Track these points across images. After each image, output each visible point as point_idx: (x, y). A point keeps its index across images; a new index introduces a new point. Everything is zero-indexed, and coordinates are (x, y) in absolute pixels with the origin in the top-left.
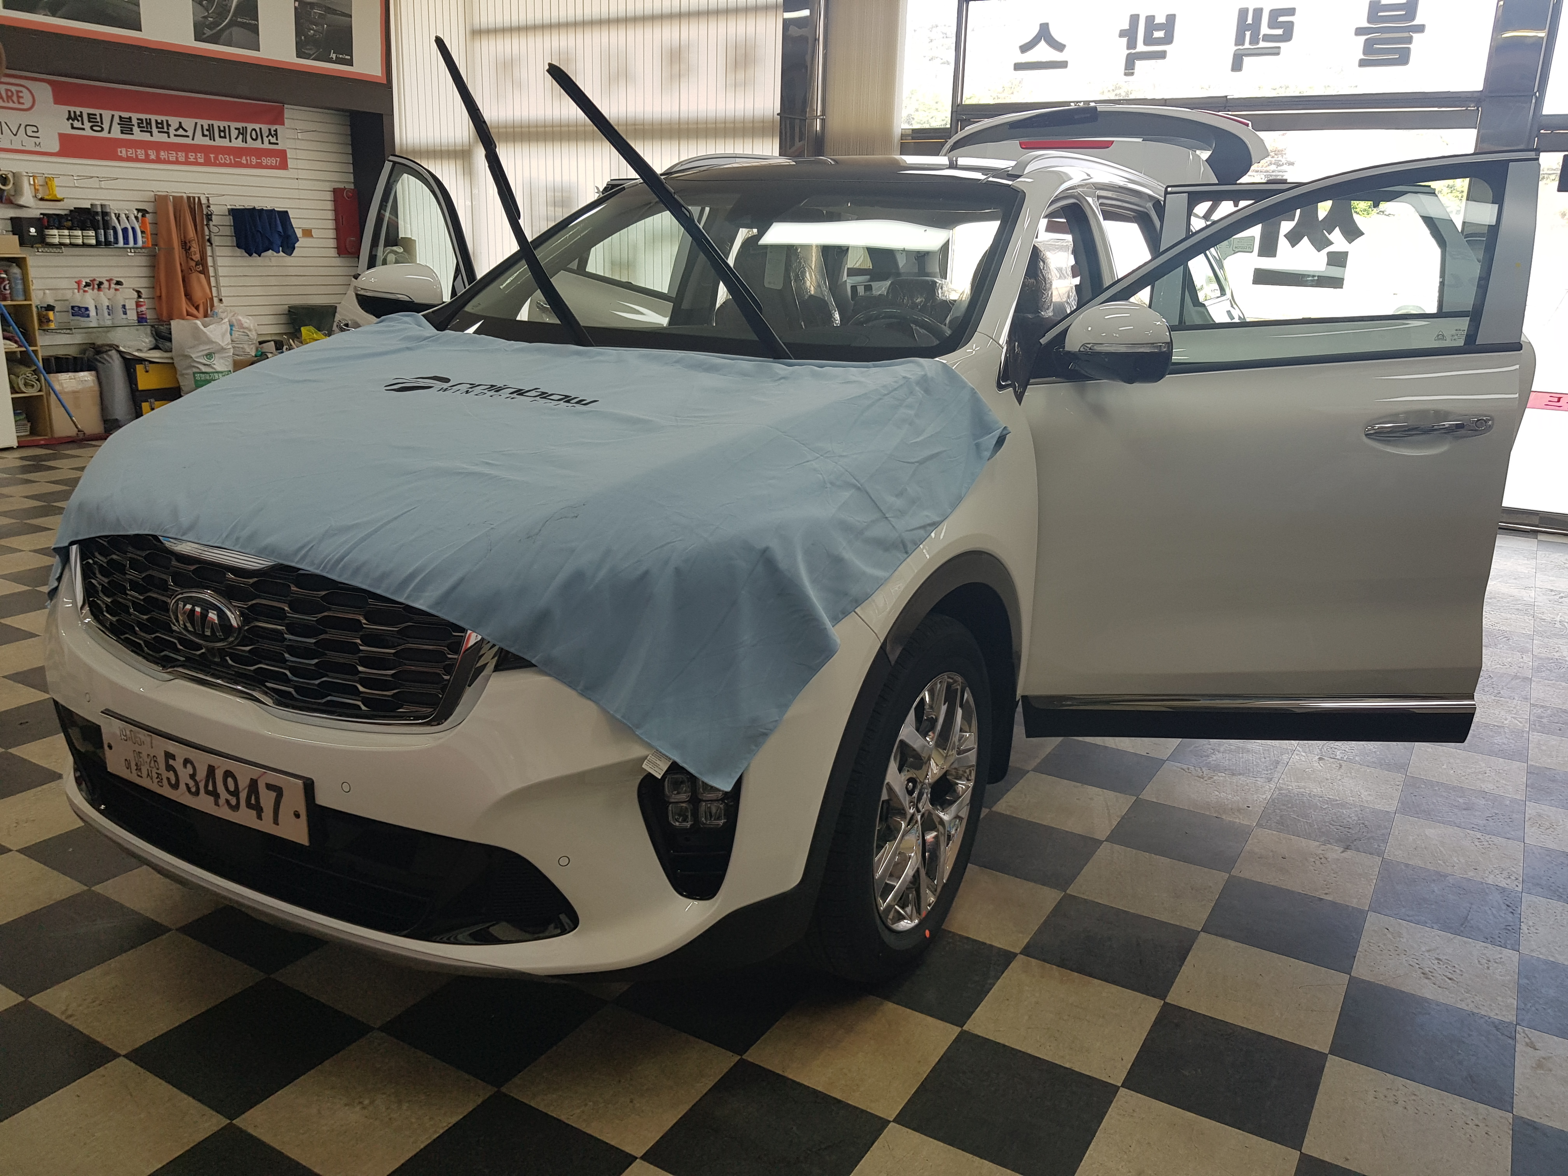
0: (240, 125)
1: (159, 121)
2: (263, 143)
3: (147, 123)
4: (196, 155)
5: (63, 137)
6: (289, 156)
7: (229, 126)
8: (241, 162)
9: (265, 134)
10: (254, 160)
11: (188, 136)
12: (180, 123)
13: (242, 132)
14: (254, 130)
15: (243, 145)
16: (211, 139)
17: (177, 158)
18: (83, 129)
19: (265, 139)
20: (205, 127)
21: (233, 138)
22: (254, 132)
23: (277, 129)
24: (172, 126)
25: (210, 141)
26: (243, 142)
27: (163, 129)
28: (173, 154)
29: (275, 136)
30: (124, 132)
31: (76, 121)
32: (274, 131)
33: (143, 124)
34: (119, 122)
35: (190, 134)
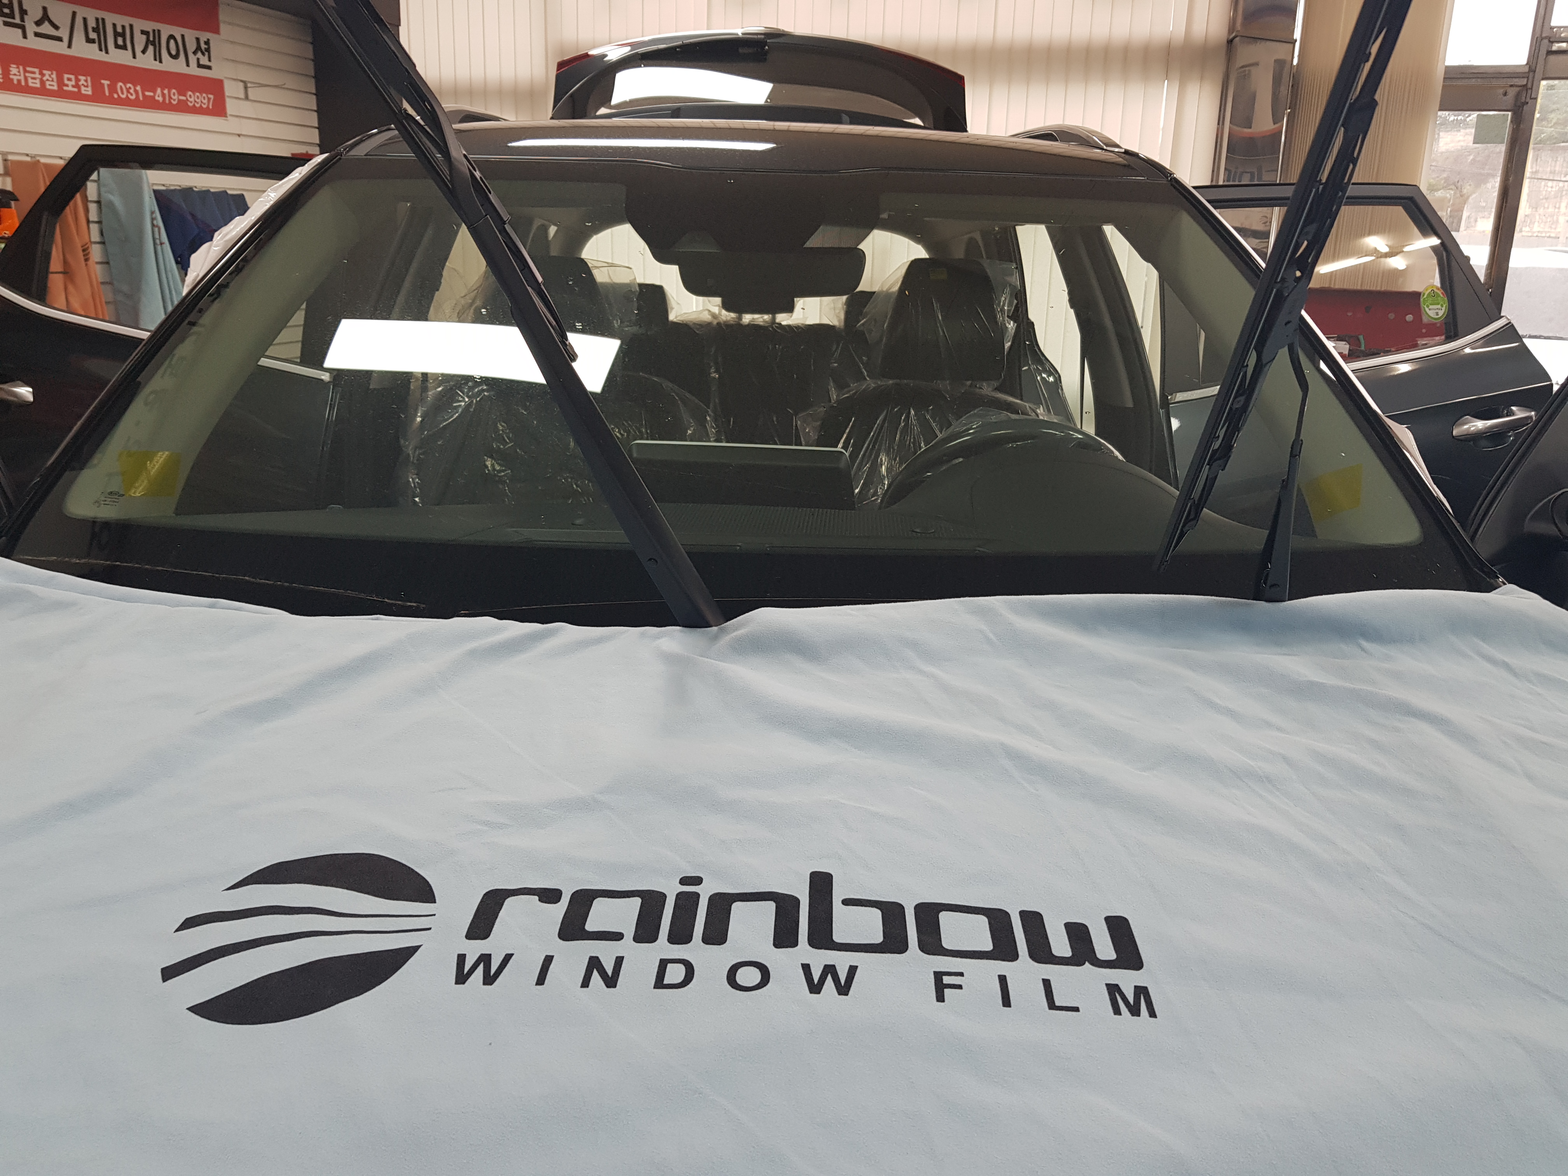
0: (149, 26)
2: (188, 65)
4: (77, 80)
6: (227, 93)
7: (131, 26)
8: (153, 97)
9: (191, 46)
10: (176, 98)
11: (60, 39)
12: (45, 9)
13: (153, 41)
14: (172, 37)
15: (155, 66)
16: (101, 50)
17: (43, 83)
19: (191, 56)
20: (92, 24)
21: (139, 49)
22: (172, 42)
23: (208, 40)
24: (29, 13)
25: (100, 52)
26: (155, 60)
27: (14, 18)
28: (34, 73)
29: (207, 53)
32: (205, 43)
35: (65, 36)
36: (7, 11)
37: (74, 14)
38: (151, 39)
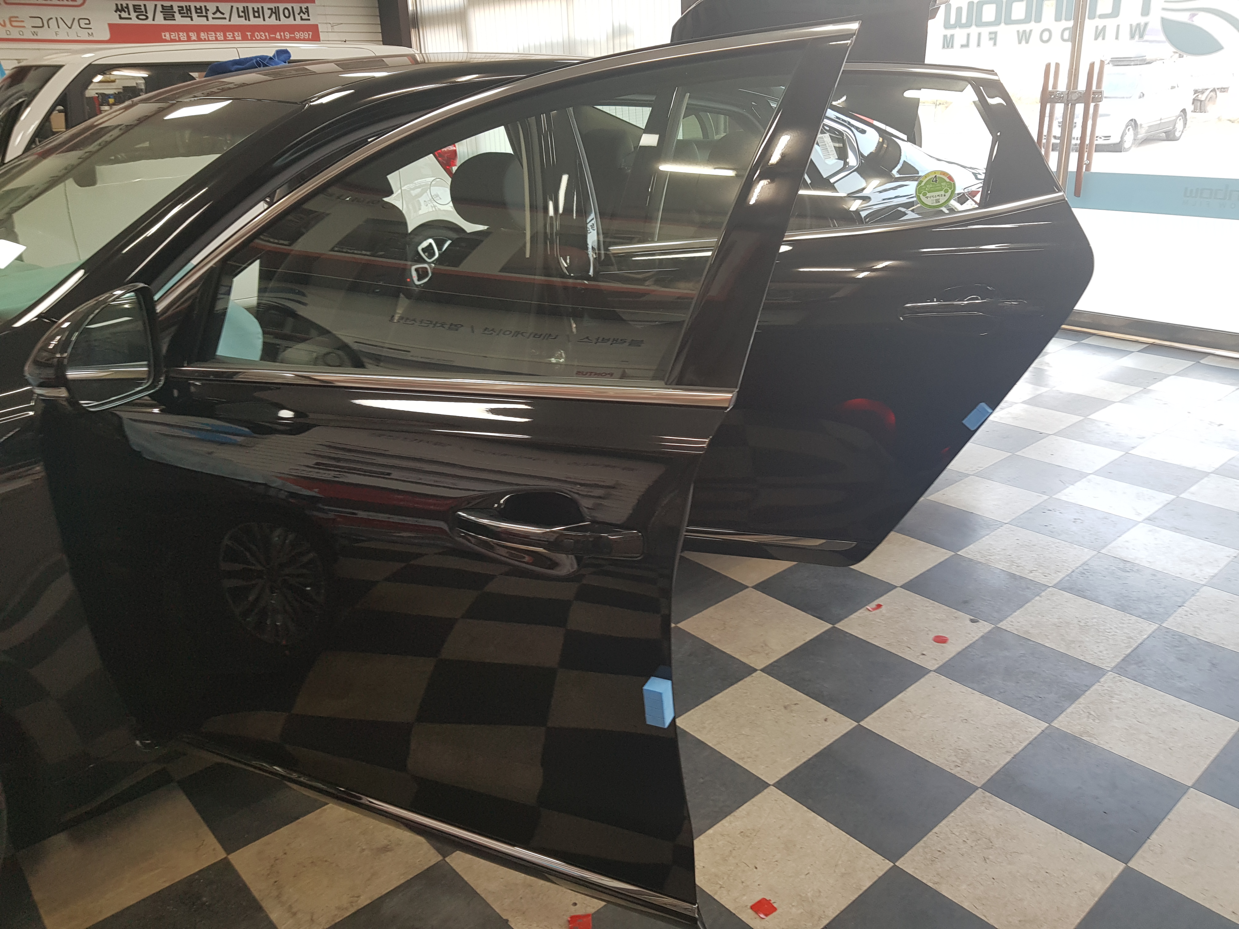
0: (272, 6)
1: (198, 7)
2: (295, 20)
3: (187, 9)
4: (234, 34)
5: (112, 26)
6: (320, 30)
7: (262, 7)
8: (275, 36)
9: (297, 11)
10: (288, 36)
11: (225, 18)
12: (217, 7)
14: (286, 8)
16: (246, 19)
17: (216, 37)
18: (130, 19)
19: (296, 15)
20: (241, 9)
21: (266, 17)
22: (286, 11)
24: (210, 10)
25: (246, 21)
27: (202, 13)
28: (212, 34)
29: (306, 13)
30: (167, 18)
31: (123, 12)
32: (305, 8)
33: (183, 10)
34: (161, 10)
35: (227, 17)
36: (199, 11)
37: (232, 7)
38: (274, 11)
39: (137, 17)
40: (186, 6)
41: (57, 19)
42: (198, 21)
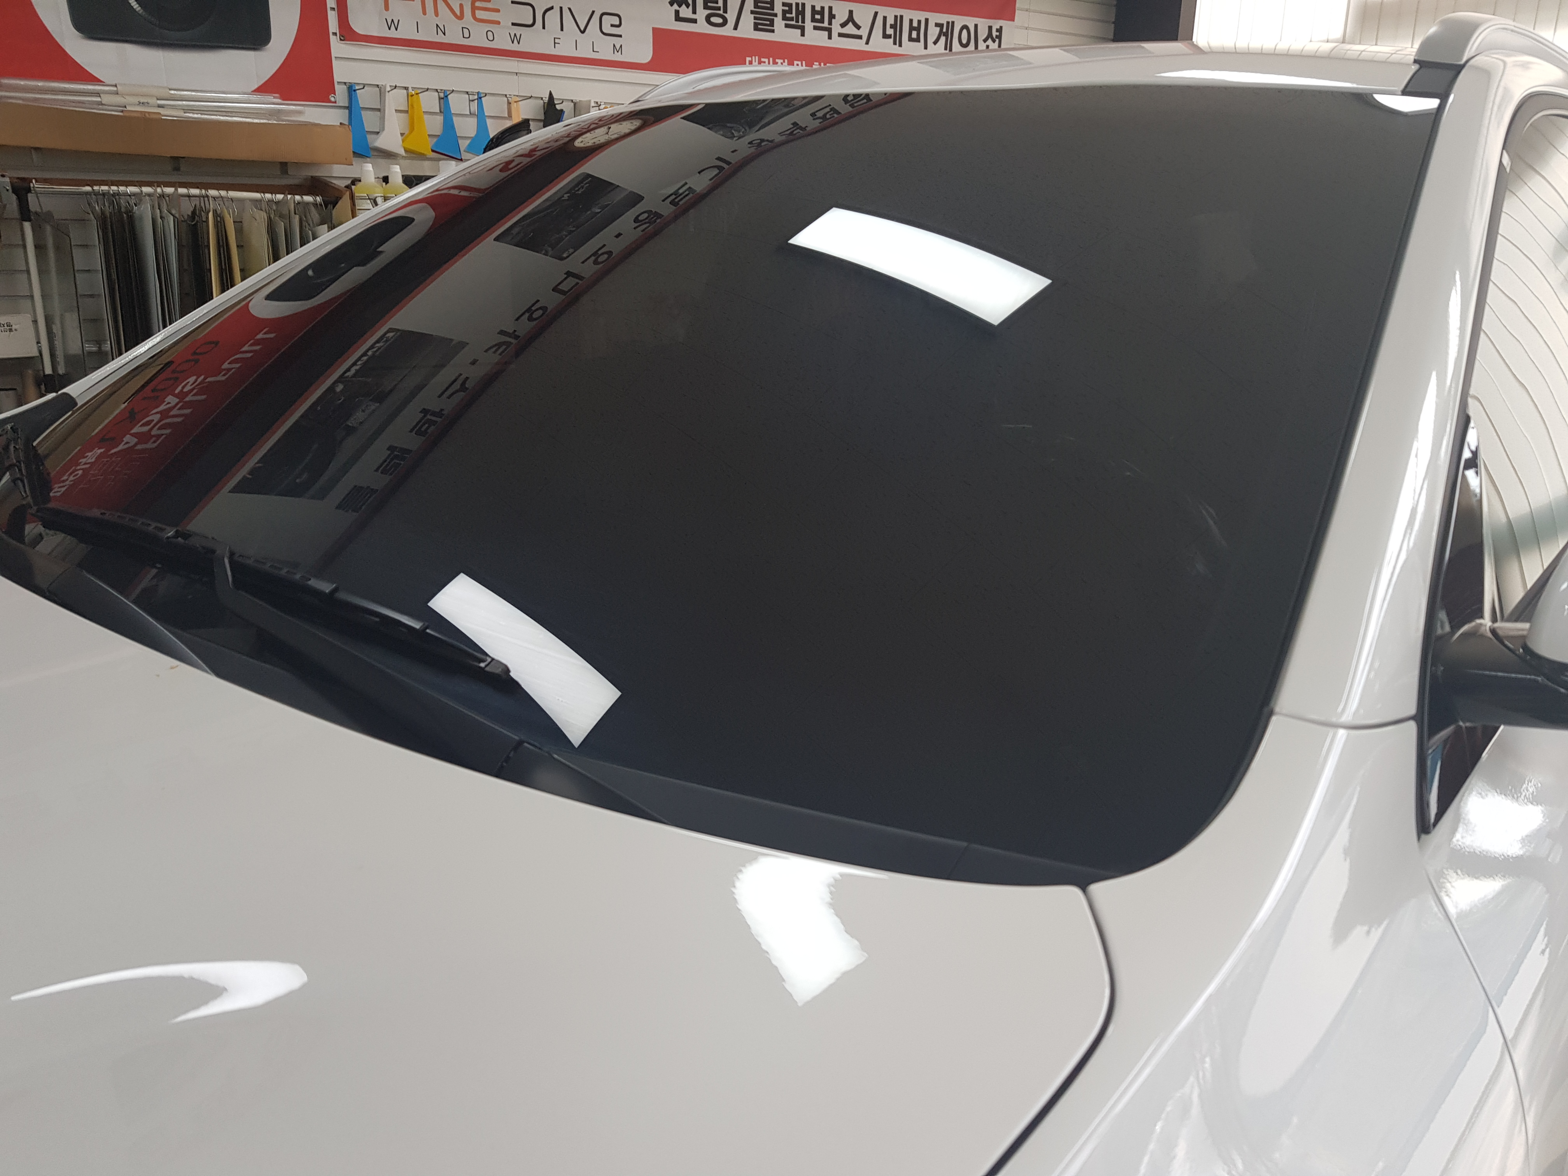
0: (943, 18)
1: (818, 8)
3: (798, 13)
5: (659, 35)
7: (927, 20)
11: (860, 37)
12: (851, 12)
13: (946, 32)
14: (965, 27)
16: (895, 43)
18: (694, 21)
19: (980, 42)
20: (890, 21)
21: (931, 40)
22: (965, 32)
23: (1001, 27)
24: (837, 17)
25: (895, 46)
26: (946, 49)
27: (823, 22)
29: (997, 40)
30: (759, 27)
31: (684, 6)
32: (997, 30)
33: (792, 13)
34: (753, 9)
35: (864, 32)
36: (818, 17)
37: (876, 14)
38: (944, 30)
39: (708, 19)
40: (797, 4)
41: (561, 8)
42: (814, 38)
